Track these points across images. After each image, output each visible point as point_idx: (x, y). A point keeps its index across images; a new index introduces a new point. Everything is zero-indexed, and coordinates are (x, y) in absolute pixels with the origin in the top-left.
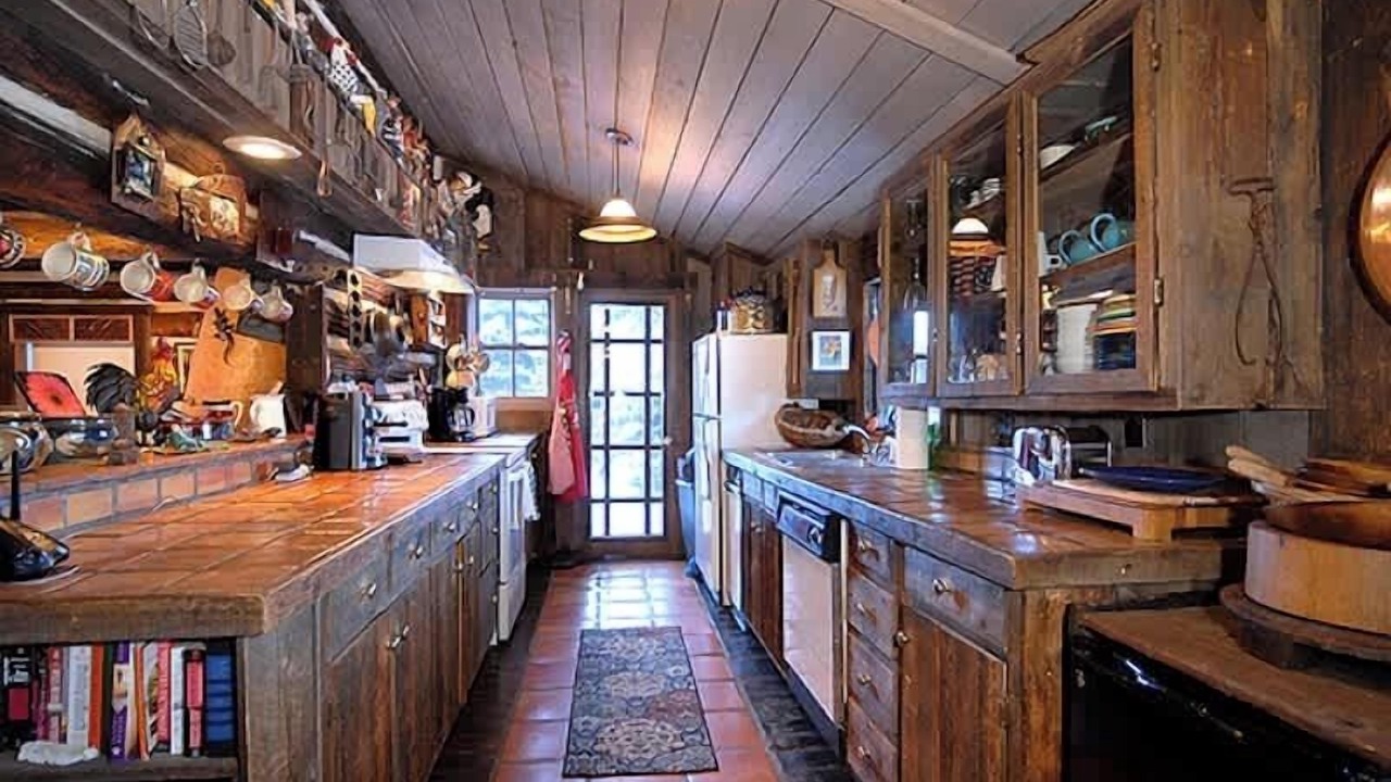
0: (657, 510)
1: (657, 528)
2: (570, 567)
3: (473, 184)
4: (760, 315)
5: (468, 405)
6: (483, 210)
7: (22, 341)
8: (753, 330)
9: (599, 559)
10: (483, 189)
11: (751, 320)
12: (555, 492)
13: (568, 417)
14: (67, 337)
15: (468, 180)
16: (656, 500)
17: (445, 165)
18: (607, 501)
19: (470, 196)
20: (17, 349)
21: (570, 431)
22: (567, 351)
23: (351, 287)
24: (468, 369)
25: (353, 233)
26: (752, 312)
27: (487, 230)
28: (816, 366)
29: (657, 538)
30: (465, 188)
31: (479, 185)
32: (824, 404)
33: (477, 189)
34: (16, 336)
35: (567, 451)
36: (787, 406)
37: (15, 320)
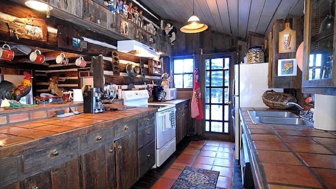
0: (226, 125)
1: (226, 131)
2: (197, 140)
3: (171, 26)
4: (258, 56)
5: (164, 91)
6: (173, 34)
7: (82, 77)
8: (255, 62)
9: (208, 139)
10: (173, 28)
11: (254, 58)
12: (192, 117)
13: (197, 94)
14: (88, 76)
15: (170, 26)
16: (226, 121)
17: (164, 22)
18: (210, 121)
19: (170, 30)
20: (81, 79)
21: (198, 99)
22: (197, 74)
23: (114, 56)
24: (167, 80)
25: (117, 41)
26: (254, 55)
27: (174, 39)
28: (280, 74)
29: (226, 134)
30: (169, 28)
31: (173, 26)
32: (285, 91)
33: (172, 28)
34: (81, 76)
35: (197, 105)
36: (268, 91)
37: (81, 73)
